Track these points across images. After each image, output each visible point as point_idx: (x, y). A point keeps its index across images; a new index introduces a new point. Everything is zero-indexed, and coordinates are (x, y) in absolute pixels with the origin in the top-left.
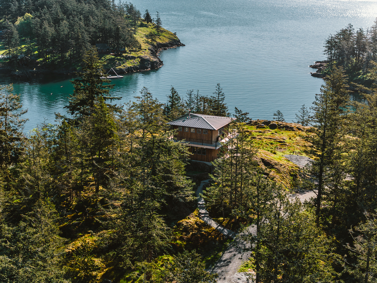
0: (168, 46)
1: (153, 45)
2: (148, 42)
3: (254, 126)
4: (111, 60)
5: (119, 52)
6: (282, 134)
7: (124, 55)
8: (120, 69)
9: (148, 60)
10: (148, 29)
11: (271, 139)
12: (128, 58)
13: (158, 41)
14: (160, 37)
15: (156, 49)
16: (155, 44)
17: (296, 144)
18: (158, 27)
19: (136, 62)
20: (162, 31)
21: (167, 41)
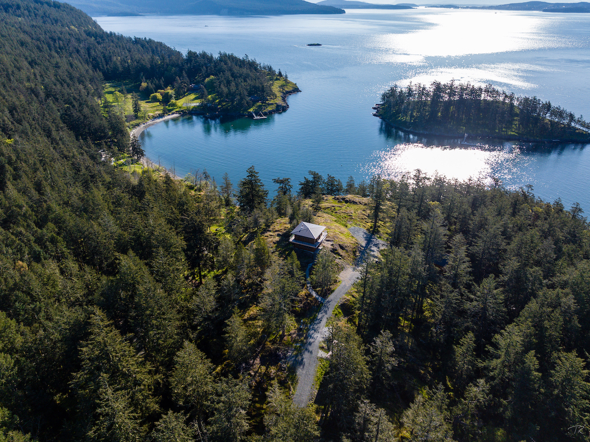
0: (292, 93)
3: (337, 201)
4: (260, 106)
5: (264, 100)
6: (351, 207)
7: (267, 102)
8: (265, 112)
9: (280, 106)
10: (280, 82)
11: (345, 213)
12: (269, 104)
13: (286, 89)
14: (288, 87)
15: (286, 94)
16: (284, 91)
17: (358, 217)
18: (286, 80)
19: (274, 107)
20: (288, 83)
21: (291, 89)
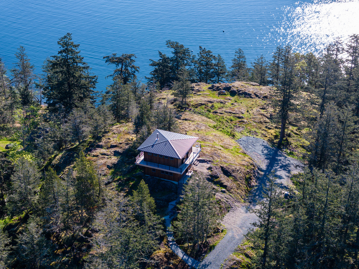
3: (216, 92)
6: (241, 103)
11: (231, 113)
17: (253, 120)
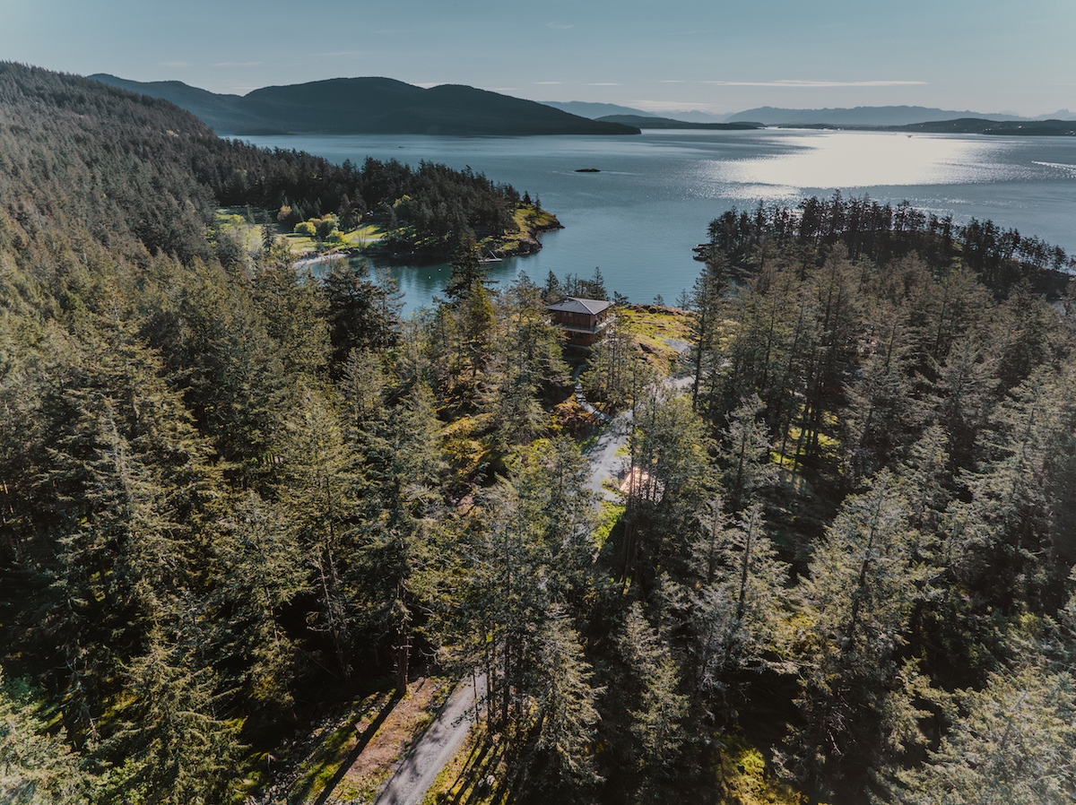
0: (547, 229)
1: (532, 227)
2: (527, 225)
4: (490, 243)
5: (497, 234)
7: (503, 237)
8: (499, 252)
9: (527, 243)
10: (527, 211)
12: (506, 241)
13: (537, 223)
14: (540, 219)
15: (535, 231)
16: (534, 226)
18: (537, 209)
19: (515, 245)
20: (542, 213)
21: (547, 223)
